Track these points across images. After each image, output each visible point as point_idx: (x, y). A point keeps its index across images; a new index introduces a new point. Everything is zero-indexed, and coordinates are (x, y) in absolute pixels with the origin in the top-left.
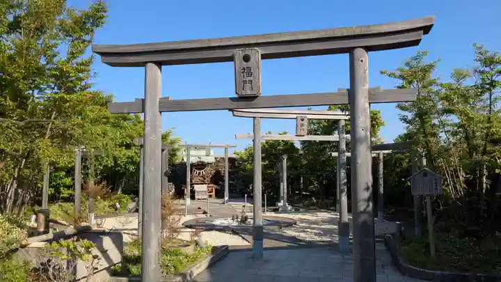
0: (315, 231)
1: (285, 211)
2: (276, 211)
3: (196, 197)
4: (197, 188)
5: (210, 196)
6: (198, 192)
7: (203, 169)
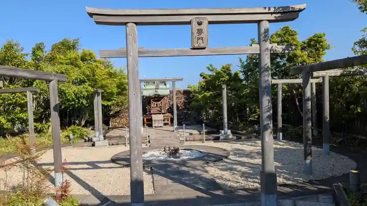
0: (243, 169)
1: (226, 140)
2: (217, 139)
3: (154, 125)
4: (154, 117)
5: (165, 124)
6: (155, 121)
7: (160, 100)
